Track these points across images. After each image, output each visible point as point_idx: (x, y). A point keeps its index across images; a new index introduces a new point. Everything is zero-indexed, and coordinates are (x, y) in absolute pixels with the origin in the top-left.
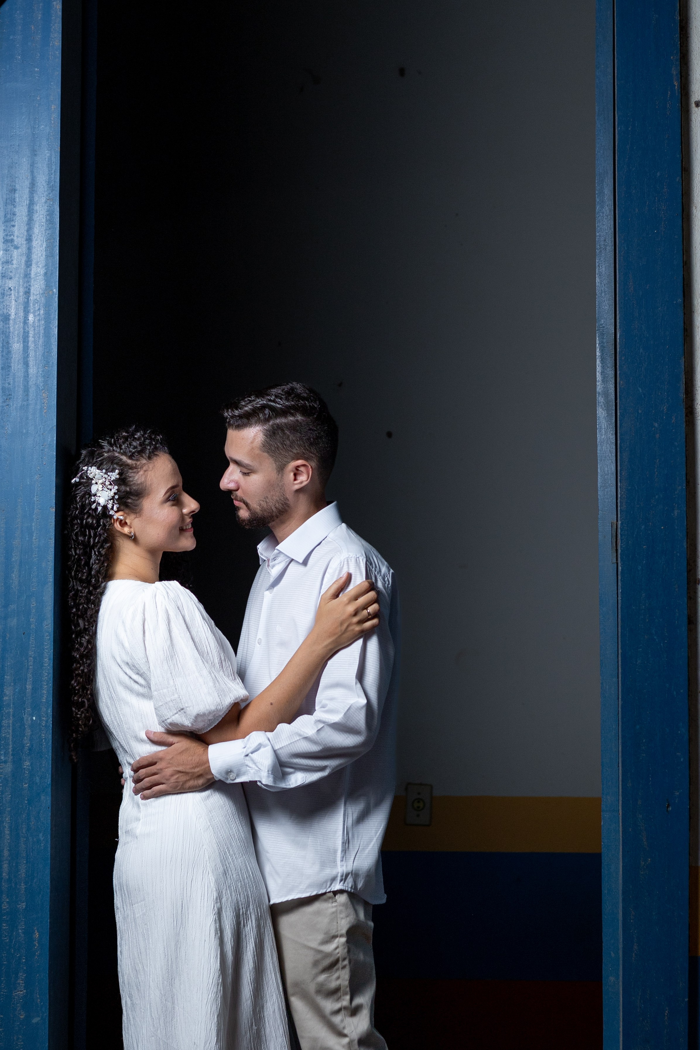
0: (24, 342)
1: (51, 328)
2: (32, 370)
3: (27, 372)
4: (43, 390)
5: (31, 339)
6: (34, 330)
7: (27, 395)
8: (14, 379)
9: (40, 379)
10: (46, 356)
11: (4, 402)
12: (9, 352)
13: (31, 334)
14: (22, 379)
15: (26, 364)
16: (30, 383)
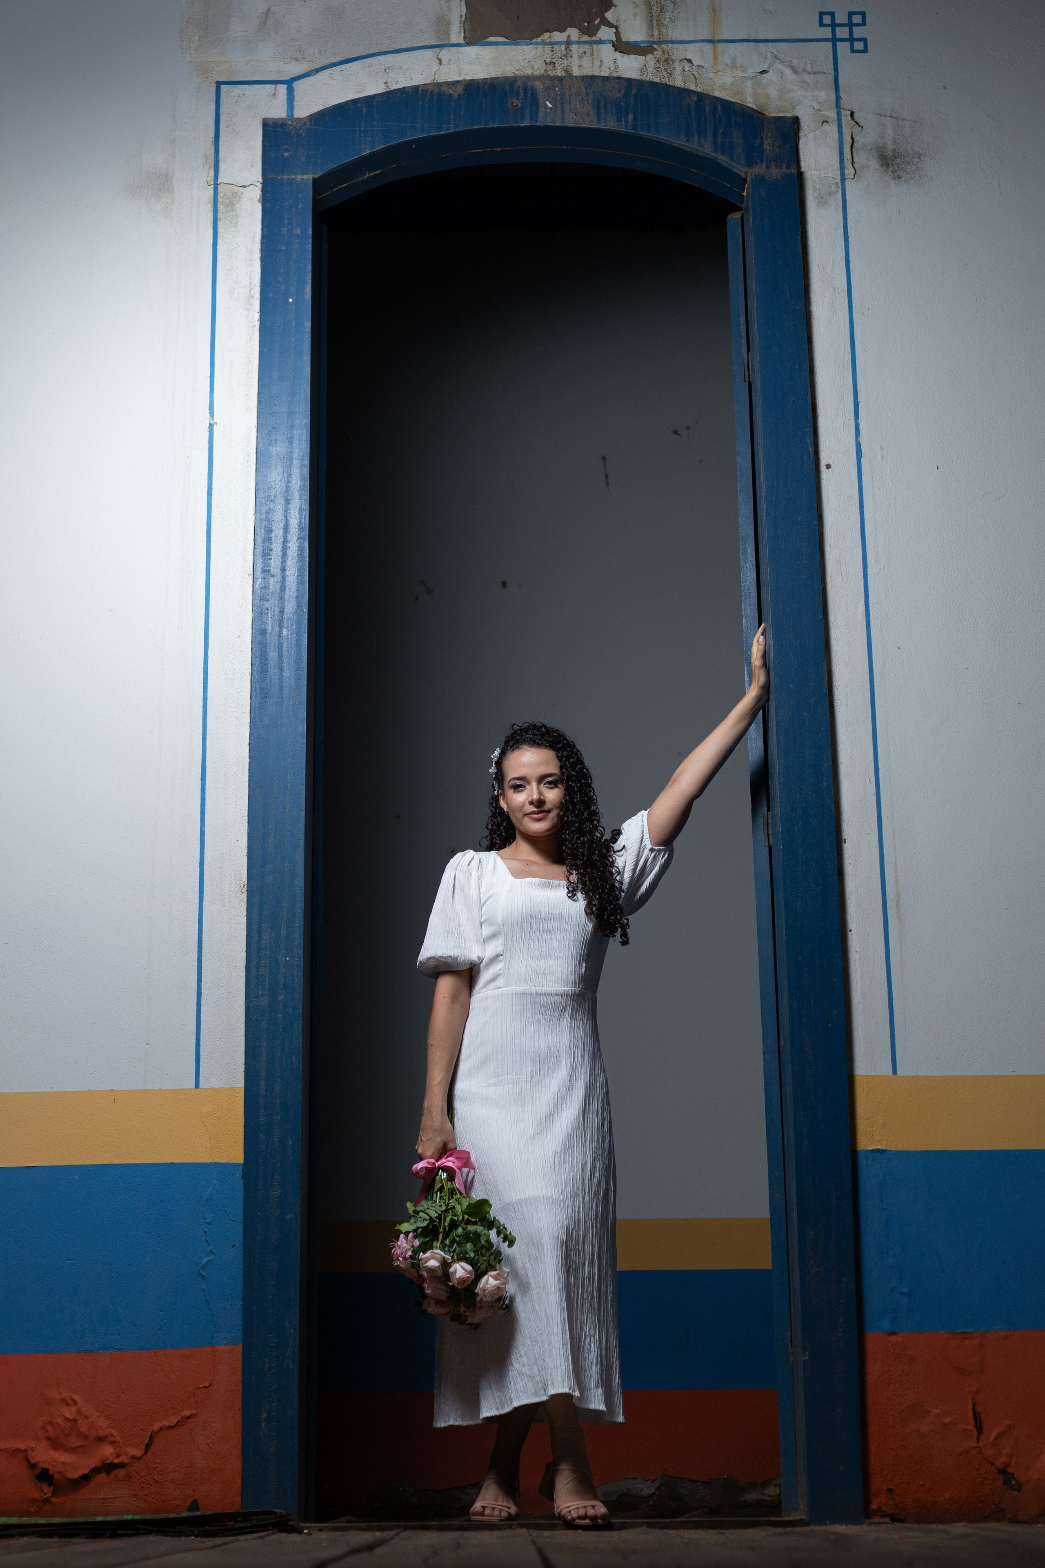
0: (279, 651)
1: (302, 640)
2: (286, 674)
3: (281, 675)
4: (295, 689)
5: (285, 649)
6: (288, 641)
7: (282, 694)
8: (270, 681)
9: (293, 682)
10: (297, 662)
11: (262, 699)
12: (267, 659)
13: (285, 644)
14: (277, 681)
15: (281, 669)
16: (284, 684)
